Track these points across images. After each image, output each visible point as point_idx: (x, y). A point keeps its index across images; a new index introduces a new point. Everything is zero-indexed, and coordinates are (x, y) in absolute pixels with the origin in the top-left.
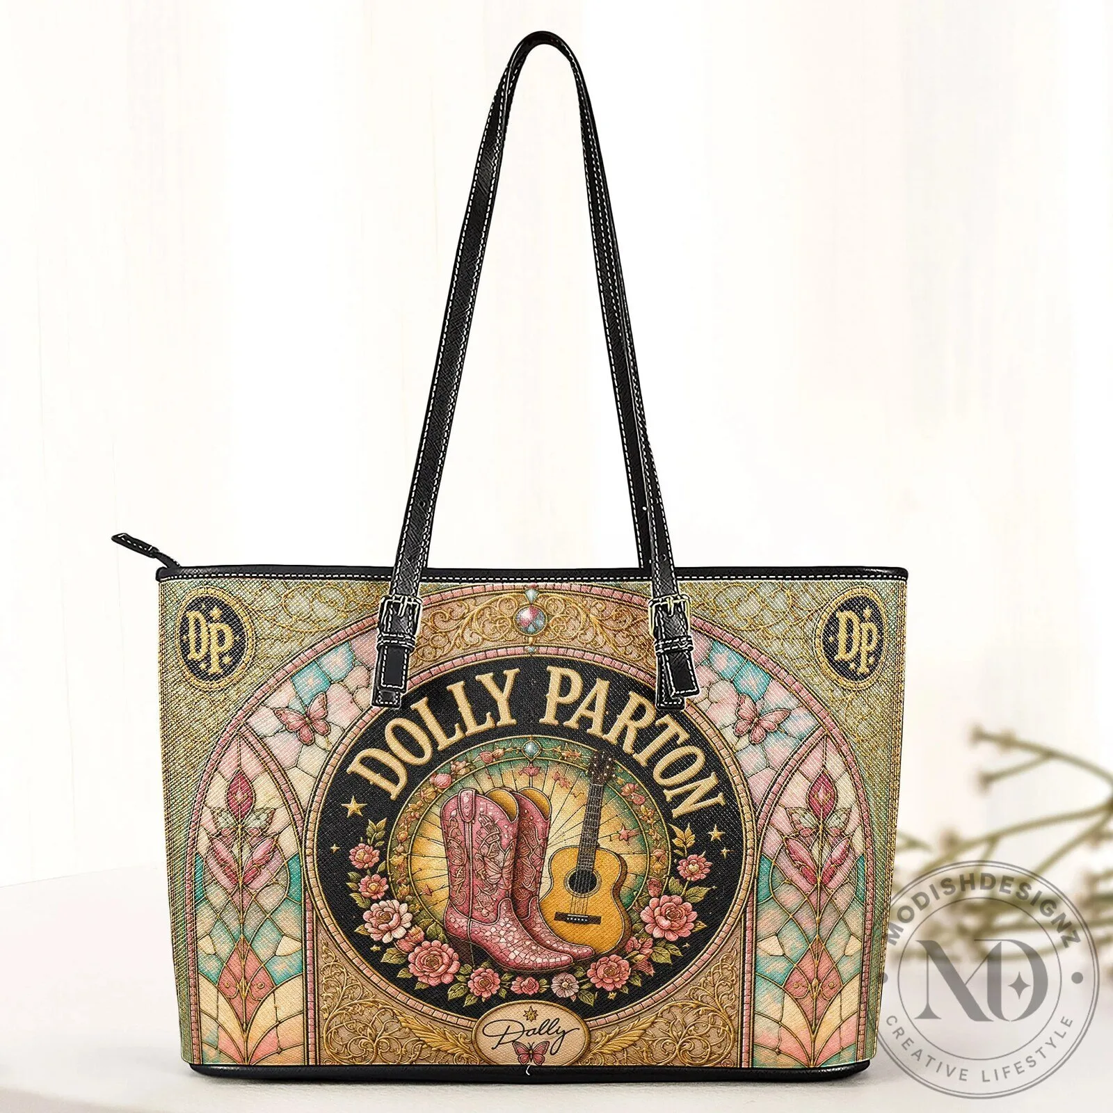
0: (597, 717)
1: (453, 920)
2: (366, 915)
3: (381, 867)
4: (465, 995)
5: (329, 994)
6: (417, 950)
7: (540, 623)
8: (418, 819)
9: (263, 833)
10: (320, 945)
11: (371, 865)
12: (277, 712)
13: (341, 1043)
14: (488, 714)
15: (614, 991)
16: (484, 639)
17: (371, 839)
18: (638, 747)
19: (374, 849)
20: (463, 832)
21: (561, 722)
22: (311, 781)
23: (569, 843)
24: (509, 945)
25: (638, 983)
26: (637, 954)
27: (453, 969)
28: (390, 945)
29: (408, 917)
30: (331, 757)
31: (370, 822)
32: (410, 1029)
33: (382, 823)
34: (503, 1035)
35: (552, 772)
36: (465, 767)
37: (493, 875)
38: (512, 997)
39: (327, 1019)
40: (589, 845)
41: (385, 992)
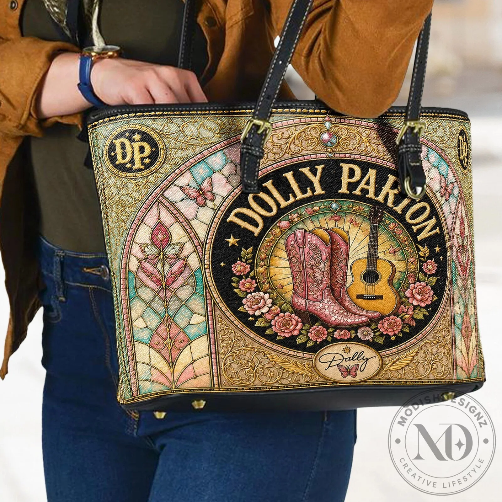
0: (371, 189)
1: (297, 301)
2: (244, 301)
3: (252, 274)
4: (307, 341)
5: (224, 345)
6: (276, 318)
7: (334, 141)
8: (272, 246)
9: (177, 257)
10: (217, 318)
11: (245, 273)
12: (182, 188)
13: (234, 372)
14: (308, 188)
15: (394, 335)
16: (302, 149)
17: (244, 259)
18: (396, 203)
19: (247, 264)
20: (298, 252)
21: (351, 192)
22: (205, 227)
23: (361, 256)
24: (331, 313)
25: (407, 330)
26: (405, 315)
27: (299, 327)
28: (260, 316)
29: (270, 300)
30: (217, 213)
31: (243, 249)
32: (275, 362)
33: (250, 249)
34: (331, 362)
35: (348, 218)
36: (297, 217)
37: (318, 275)
38: (335, 340)
39: (224, 358)
40: (373, 257)
41: (258, 342)
